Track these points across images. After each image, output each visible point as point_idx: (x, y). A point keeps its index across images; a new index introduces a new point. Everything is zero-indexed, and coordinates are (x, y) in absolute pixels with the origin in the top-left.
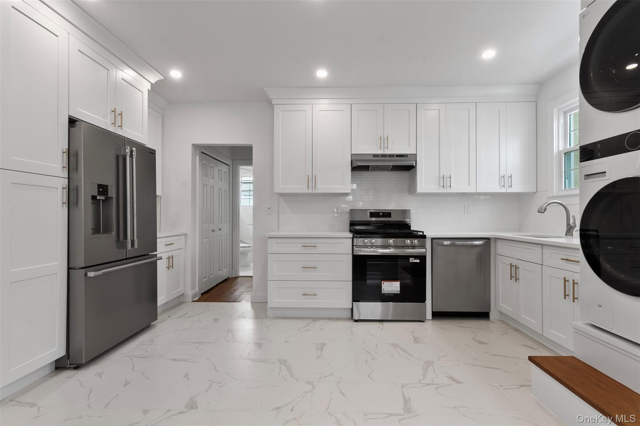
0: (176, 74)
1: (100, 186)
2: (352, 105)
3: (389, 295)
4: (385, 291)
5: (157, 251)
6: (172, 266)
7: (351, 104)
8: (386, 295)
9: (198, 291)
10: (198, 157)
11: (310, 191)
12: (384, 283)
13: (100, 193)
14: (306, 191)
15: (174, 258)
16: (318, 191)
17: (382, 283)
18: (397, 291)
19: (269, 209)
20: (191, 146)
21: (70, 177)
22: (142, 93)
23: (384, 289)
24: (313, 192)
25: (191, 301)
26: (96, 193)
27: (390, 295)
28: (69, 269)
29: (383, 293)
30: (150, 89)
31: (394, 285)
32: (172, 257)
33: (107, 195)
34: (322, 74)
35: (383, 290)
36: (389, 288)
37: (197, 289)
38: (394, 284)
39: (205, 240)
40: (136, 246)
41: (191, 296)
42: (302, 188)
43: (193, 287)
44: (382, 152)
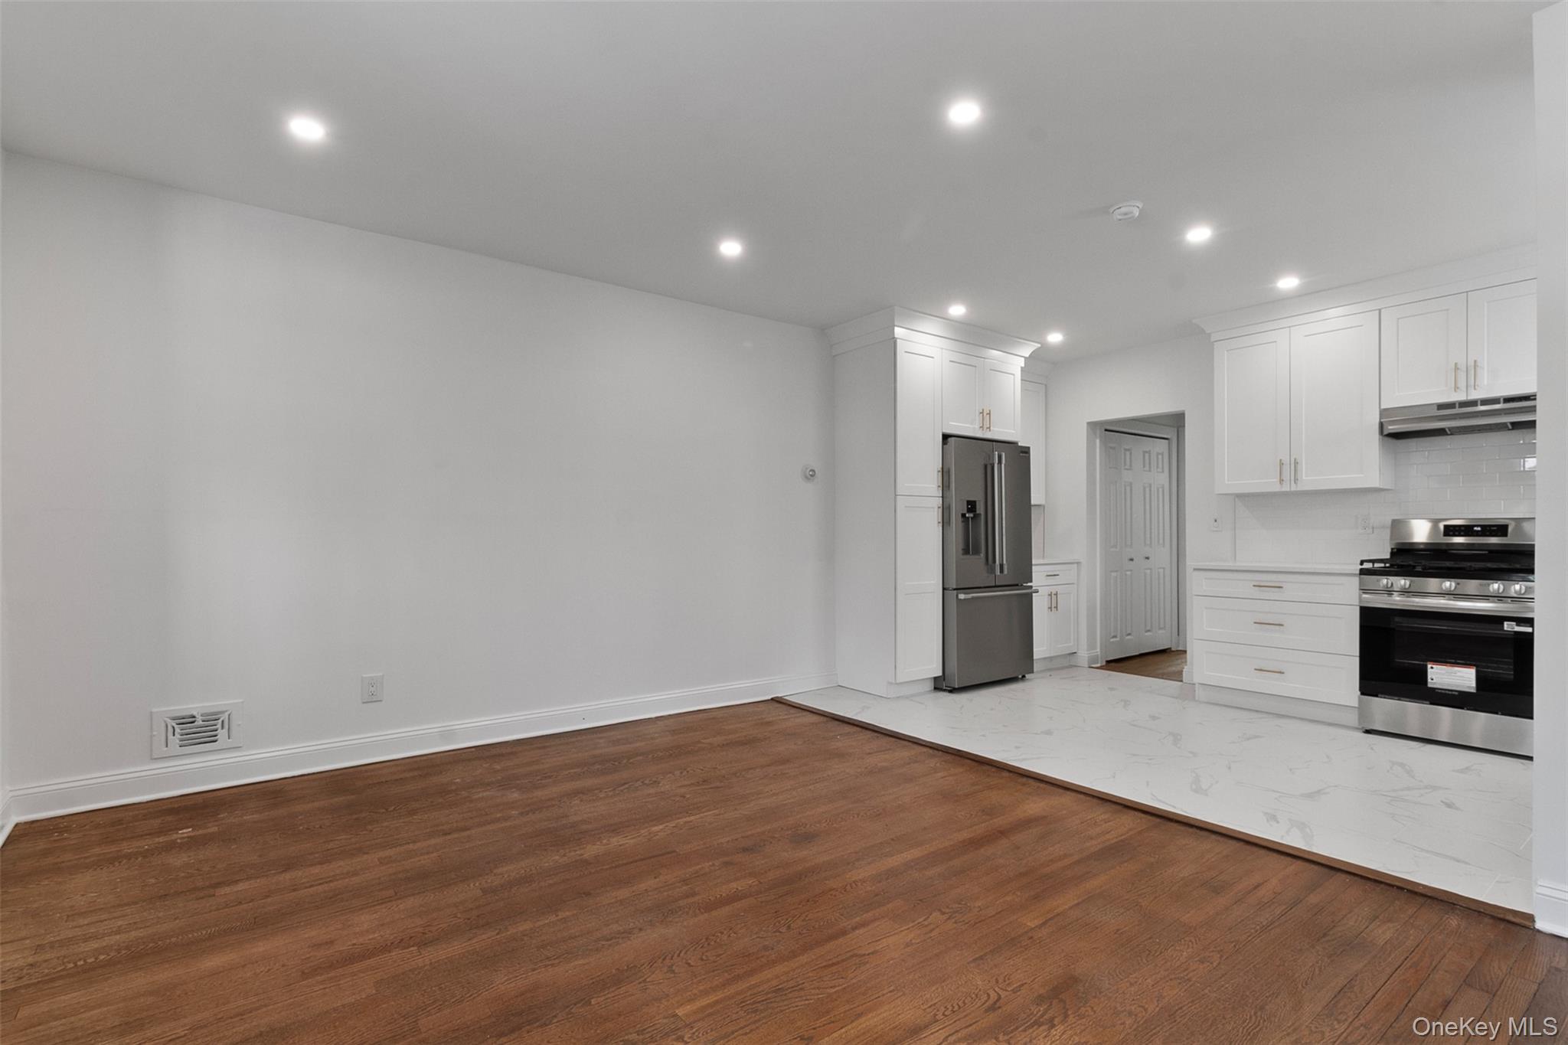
0: (1055, 338)
1: (969, 502)
2: (1382, 311)
3: (1447, 692)
4: (1435, 683)
5: (1031, 581)
6: (1056, 607)
7: (1380, 310)
8: (1440, 691)
9: (1099, 653)
10: (1098, 441)
11: (1286, 488)
12: (1434, 666)
13: (969, 510)
14: (1277, 488)
15: (1058, 596)
16: (1301, 487)
17: (1429, 666)
18: (1469, 687)
19: (1216, 521)
20: (1085, 425)
21: (945, 496)
22: (1012, 376)
23: (1432, 679)
24: (1292, 489)
25: (1087, 666)
26: (965, 512)
27: (1451, 693)
28: (944, 589)
29: (1429, 685)
30: (1023, 365)
31: (1459, 674)
32: (1056, 594)
33: (975, 511)
34: (1288, 283)
35: (1429, 680)
36: (1445, 678)
37: (1098, 650)
38: (1460, 671)
39: (1114, 574)
40: (1006, 572)
41: (1087, 659)
42: (1271, 485)
43: (1091, 646)
44: (1461, 397)
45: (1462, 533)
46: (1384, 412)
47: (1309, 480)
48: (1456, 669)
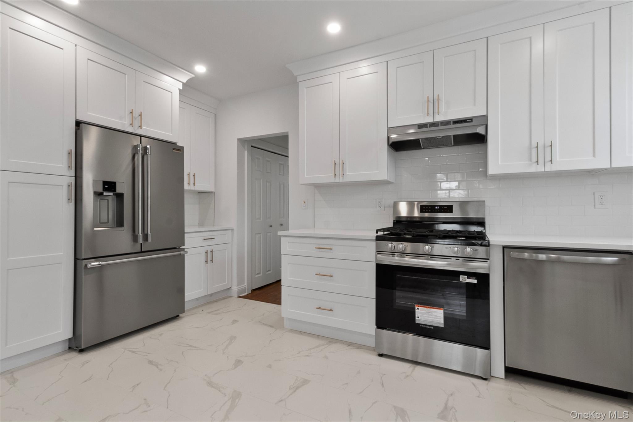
0: (201, 69)
1: (105, 183)
2: (388, 62)
3: (427, 327)
4: (420, 320)
5: (184, 246)
6: (212, 261)
8: (422, 326)
9: (246, 286)
10: (246, 152)
11: (337, 180)
12: (419, 308)
13: (105, 189)
14: (332, 180)
15: (213, 252)
16: (345, 180)
17: (416, 308)
18: (440, 323)
19: (304, 202)
20: (236, 140)
21: (78, 175)
22: (171, 93)
23: (418, 317)
24: (341, 181)
25: (236, 297)
26: (101, 190)
27: (429, 327)
28: (76, 259)
29: (417, 322)
30: (181, 88)
31: (434, 314)
32: (212, 252)
33: (115, 190)
34: (334, 28)
35: (416, 318)
36: (426, 317)
37: (246, 284)
38: (434, 312)
39: (257, 236)
40: (150, 239)
41: (236, 291)
43: (240, 282)
44: (429, 120)
45: (430, 211)
46: (390, 130)
47: (351, 175)
48: (432, 310)
